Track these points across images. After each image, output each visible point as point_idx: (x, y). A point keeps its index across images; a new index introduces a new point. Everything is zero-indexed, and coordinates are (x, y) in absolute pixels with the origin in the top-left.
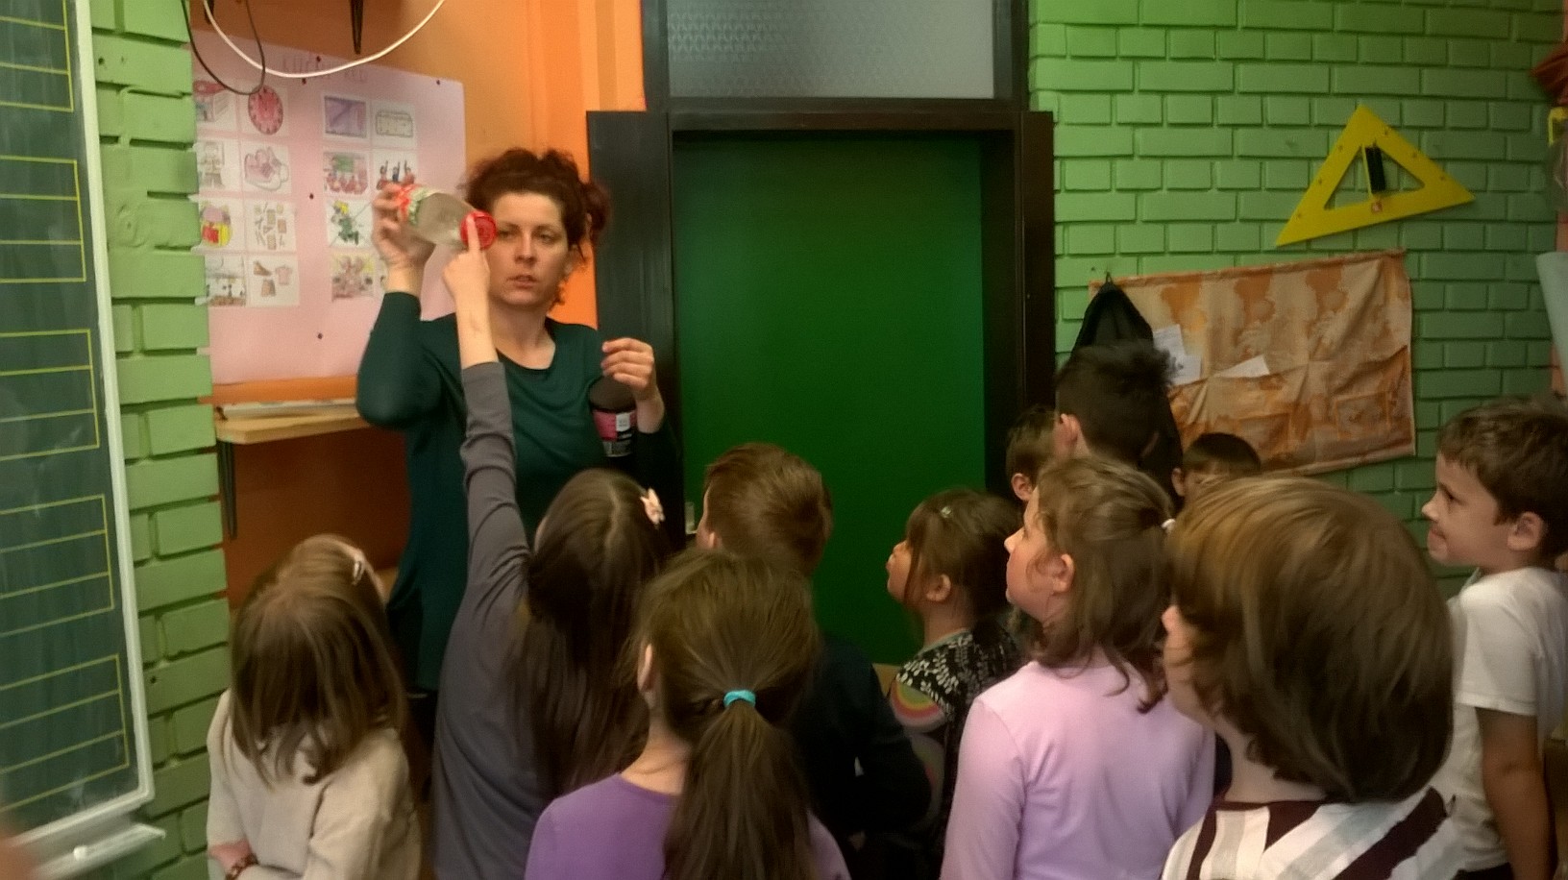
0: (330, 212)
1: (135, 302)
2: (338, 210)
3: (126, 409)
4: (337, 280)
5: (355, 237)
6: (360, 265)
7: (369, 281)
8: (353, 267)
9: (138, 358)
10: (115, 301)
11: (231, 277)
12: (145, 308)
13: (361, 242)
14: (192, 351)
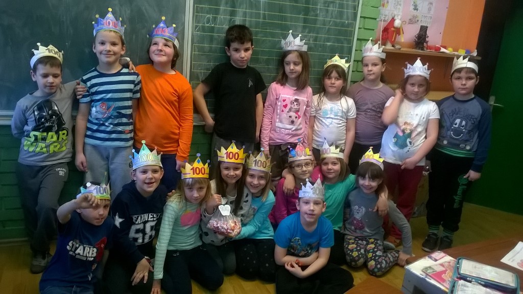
0: (413, 3)
1: (365, 18)
2: (414, 3)
3: (358, 39)
4: (410, 19)
5: (417, 10)
6: (416, 17)
7: (418, 21)
8: (415, 17)
9: (362, 29)
10: (361, 17)
11: (386, 16)
12: (366, 19)
13: (418, 11)
14: (374, 30)
